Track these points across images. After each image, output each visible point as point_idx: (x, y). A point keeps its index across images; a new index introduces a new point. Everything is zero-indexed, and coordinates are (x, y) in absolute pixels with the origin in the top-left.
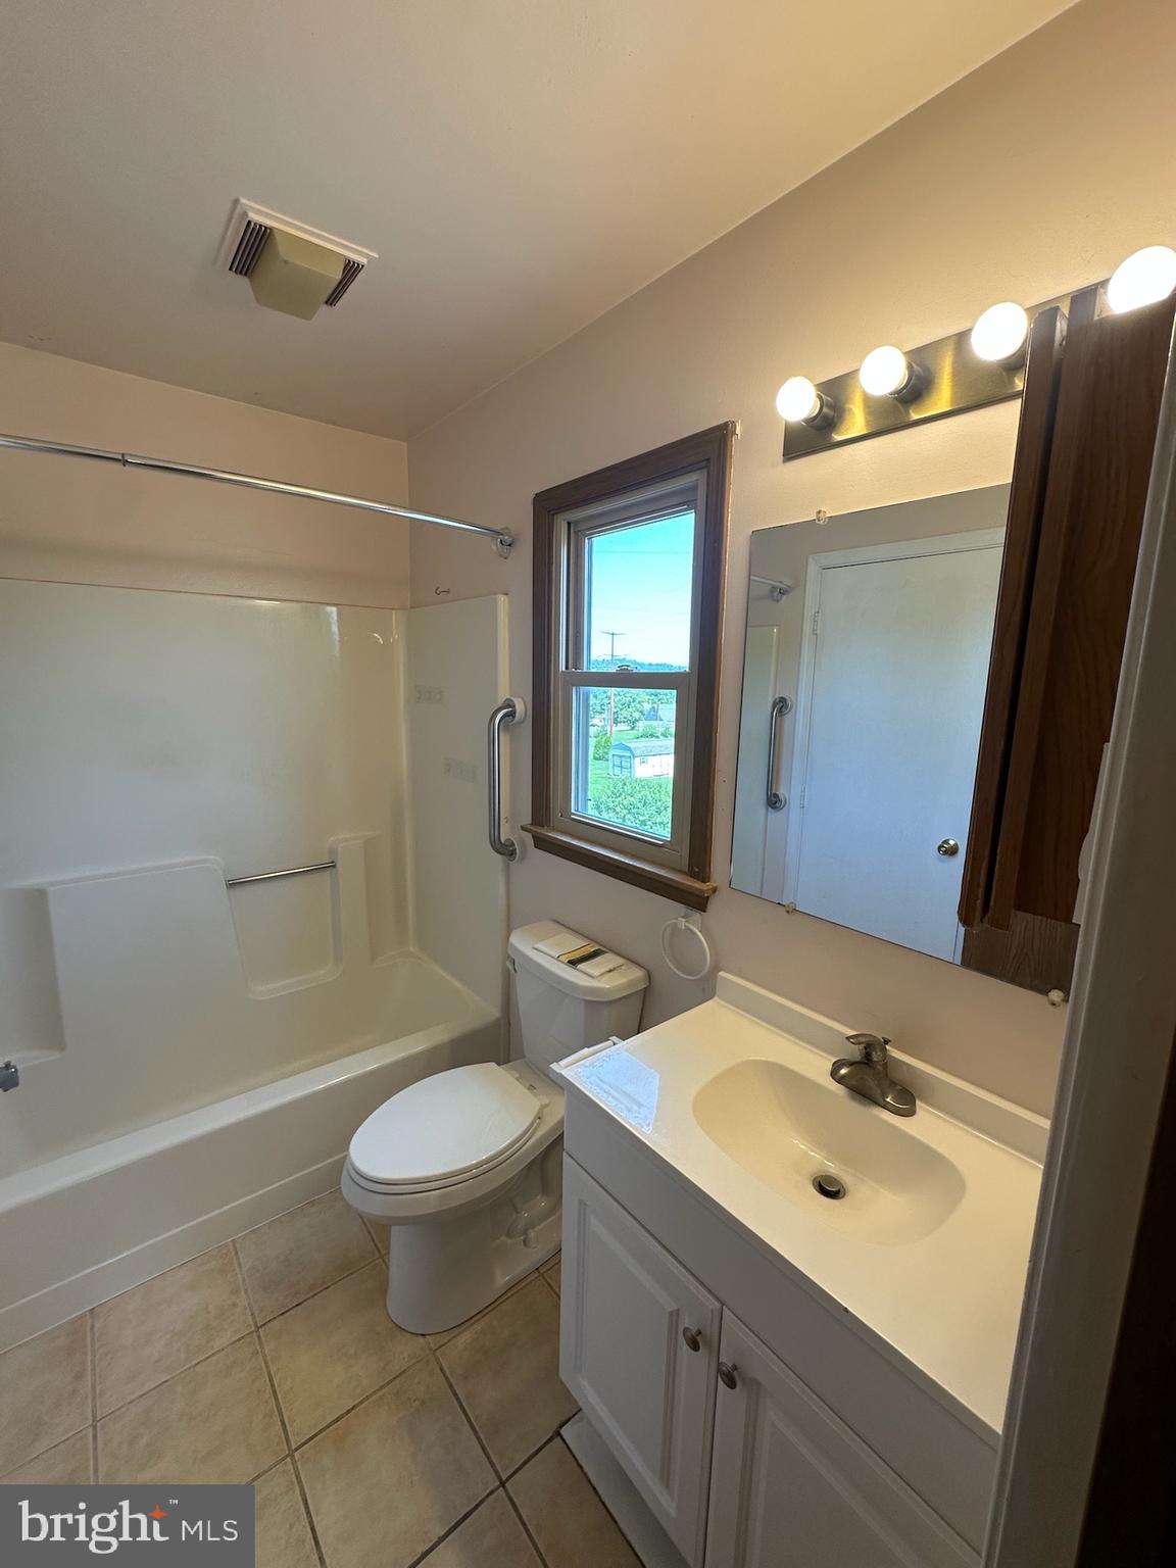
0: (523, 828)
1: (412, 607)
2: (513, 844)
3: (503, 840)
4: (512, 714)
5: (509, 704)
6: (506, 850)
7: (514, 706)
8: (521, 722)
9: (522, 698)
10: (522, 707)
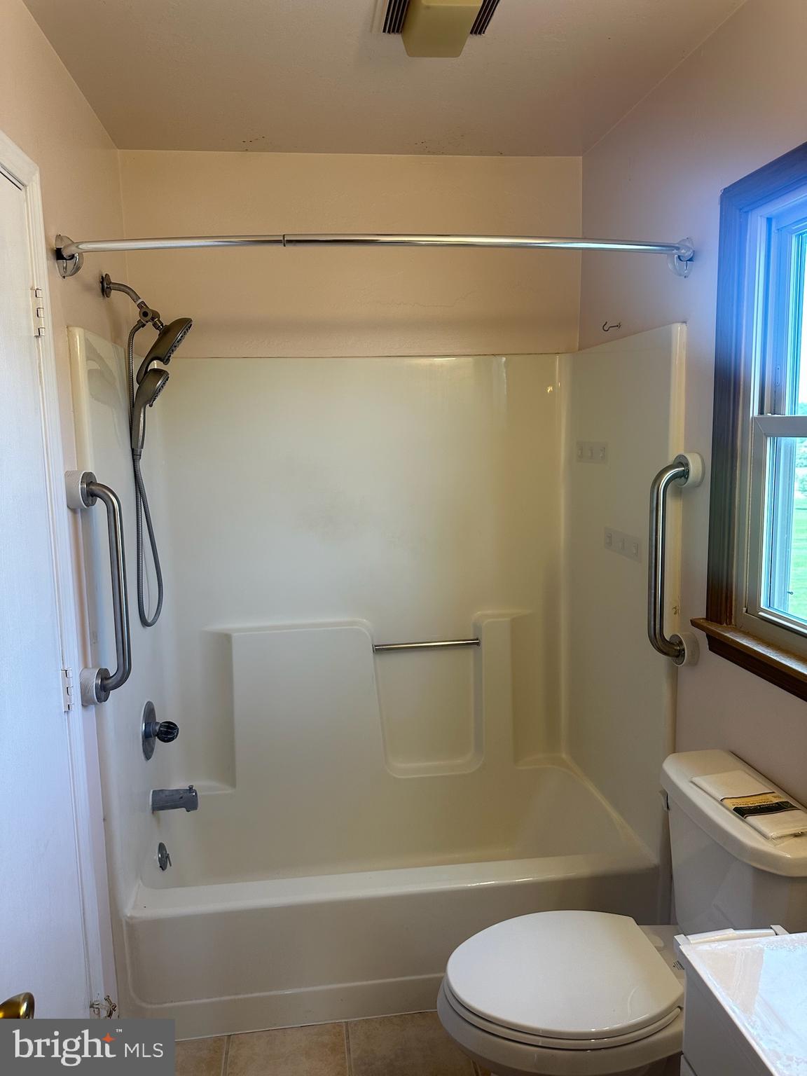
0: (694, 623)
1: (579, 350)
2: (681, 643)
3: (667, 637)
4: (685, 475)
5: (681, 462)
6: (672, 649)
7: (687, 465)
8: (698, 485)
9: (700, 455)
10: (698, 466)
